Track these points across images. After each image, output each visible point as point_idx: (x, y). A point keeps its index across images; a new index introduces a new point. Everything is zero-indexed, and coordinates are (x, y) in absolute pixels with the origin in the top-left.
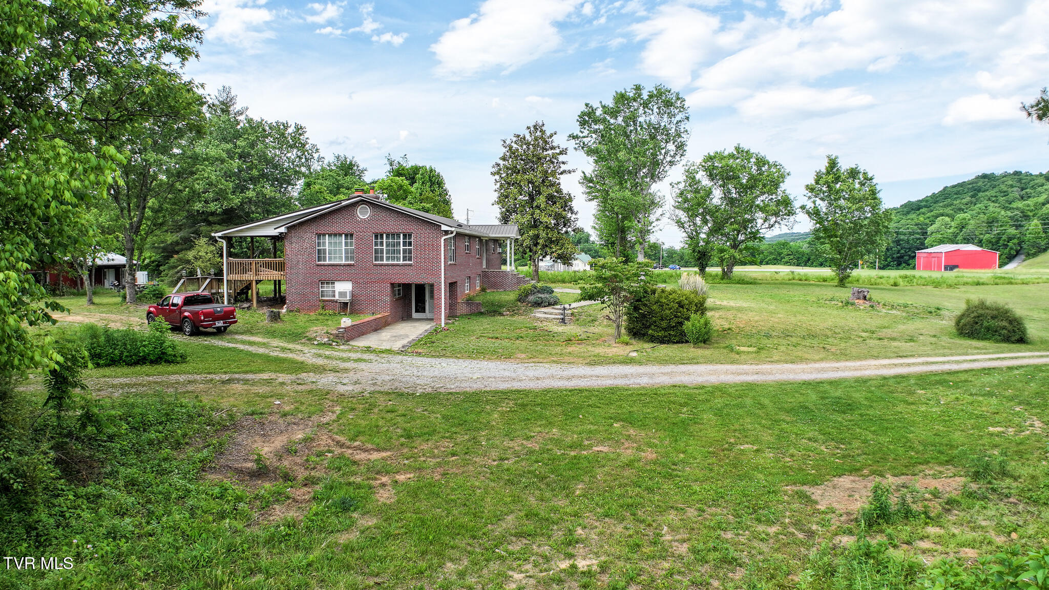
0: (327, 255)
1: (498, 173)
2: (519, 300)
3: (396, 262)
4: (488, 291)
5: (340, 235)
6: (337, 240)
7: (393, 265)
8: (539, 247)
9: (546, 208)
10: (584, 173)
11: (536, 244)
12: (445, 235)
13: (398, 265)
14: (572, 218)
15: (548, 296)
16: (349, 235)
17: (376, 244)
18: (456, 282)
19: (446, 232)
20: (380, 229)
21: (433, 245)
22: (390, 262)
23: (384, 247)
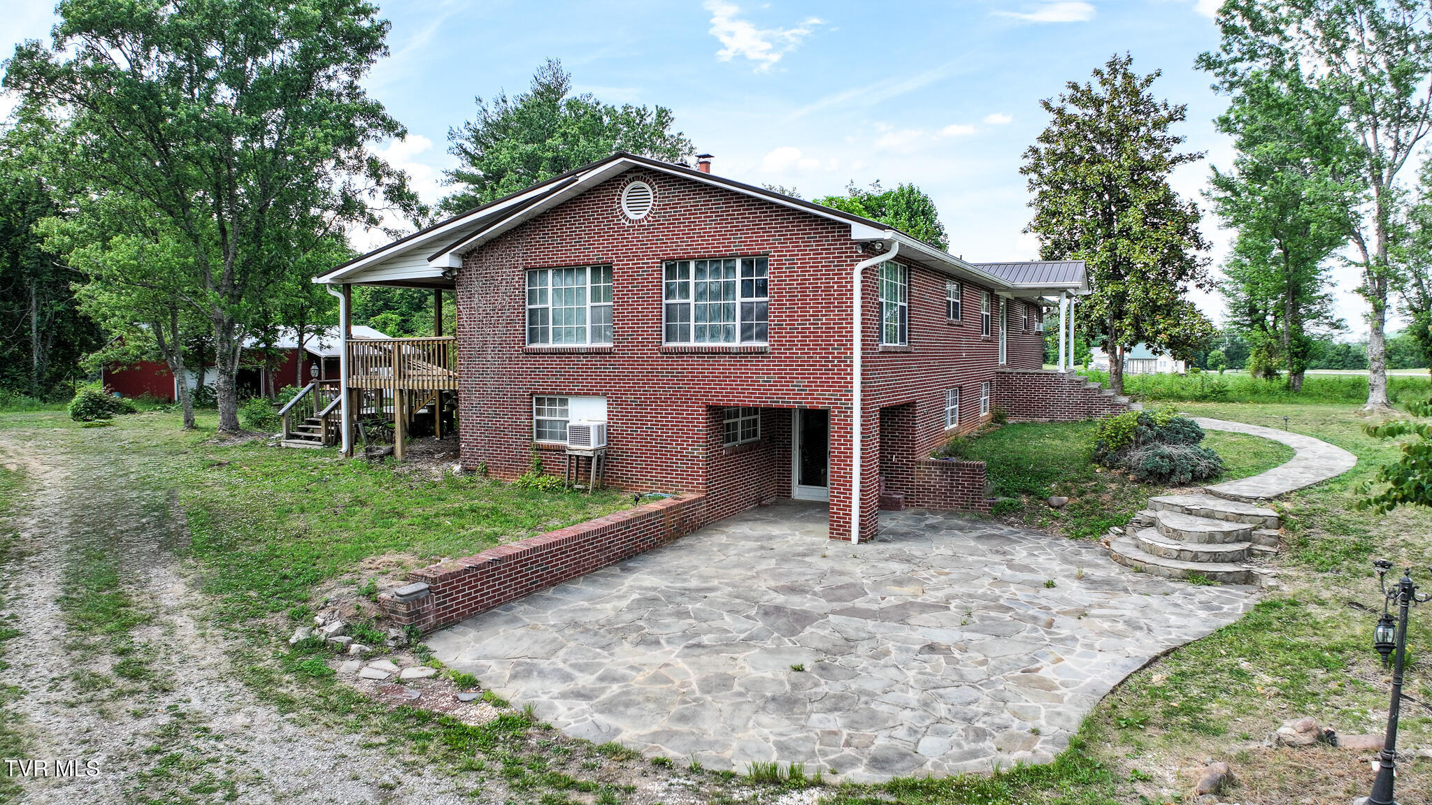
0: (551, 326)
1: (1036, 168)
2: (1098, 460)
3: (721, 344)
4: (1010, 421)
5: (581, 268)
6: (571, 283)
7: (713, 352)
8: (1127, 321)
9: (1142, 233)
10: (1213, 168)
11: (1119, 315)
12: (865, 257)
13: (726, 352)
14: (1199, 261)
15: (1188, 451)
16: (603, 269)
17: (670, 294)
18: (911, 404)
19: (869, 248)
20: (678, 249)
21: (828, 289)
22: (707, 344)
23: (691, 300)
